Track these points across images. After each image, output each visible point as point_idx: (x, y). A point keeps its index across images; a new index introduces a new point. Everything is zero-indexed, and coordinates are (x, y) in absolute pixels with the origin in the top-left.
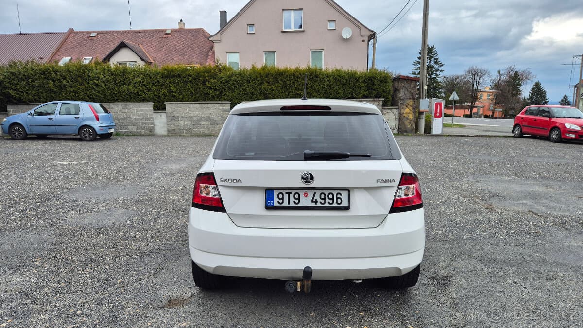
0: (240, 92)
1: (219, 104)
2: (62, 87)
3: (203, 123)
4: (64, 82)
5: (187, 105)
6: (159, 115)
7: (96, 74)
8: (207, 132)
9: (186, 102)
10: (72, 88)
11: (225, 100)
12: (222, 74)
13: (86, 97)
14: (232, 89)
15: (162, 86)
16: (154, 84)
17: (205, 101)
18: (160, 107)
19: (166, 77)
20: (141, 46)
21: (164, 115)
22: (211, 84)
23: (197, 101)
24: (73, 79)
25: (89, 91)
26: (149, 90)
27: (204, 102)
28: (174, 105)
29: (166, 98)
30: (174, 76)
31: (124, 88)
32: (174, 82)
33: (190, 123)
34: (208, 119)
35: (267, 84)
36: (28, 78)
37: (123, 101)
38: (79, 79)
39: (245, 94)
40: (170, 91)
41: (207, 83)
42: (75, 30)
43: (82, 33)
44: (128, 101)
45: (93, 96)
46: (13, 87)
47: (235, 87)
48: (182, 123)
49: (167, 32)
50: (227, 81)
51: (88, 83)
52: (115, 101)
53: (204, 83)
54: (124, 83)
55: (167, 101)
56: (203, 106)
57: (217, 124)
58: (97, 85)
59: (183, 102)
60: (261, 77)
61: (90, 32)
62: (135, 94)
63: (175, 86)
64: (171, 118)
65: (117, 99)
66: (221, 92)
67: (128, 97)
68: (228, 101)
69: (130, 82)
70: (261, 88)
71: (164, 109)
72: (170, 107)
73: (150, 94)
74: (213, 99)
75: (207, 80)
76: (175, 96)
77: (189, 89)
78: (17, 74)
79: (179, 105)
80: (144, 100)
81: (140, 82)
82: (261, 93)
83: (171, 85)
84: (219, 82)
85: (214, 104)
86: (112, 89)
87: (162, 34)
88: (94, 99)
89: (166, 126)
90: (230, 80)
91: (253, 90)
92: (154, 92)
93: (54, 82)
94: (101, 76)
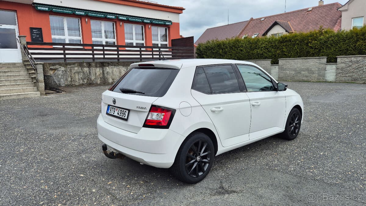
0: (336, 49)
1: (317, 59)
2: (225, 53)
3: (303, 73)
4: (226, 50)
5: (294, 60)
6: (274, 67)
7: (242, 44)
8: (305, 79)
9: (293, 58)
10: (230, 52)
11: (323, 56)
12: (322, 37)
13: (236, 57)
14: (329, 47)
15: (278, 48)
16: (273, 47)
17: (307, 57)
18: (275, 62)
19: (281, 42)
20: (289, 22)
21: (277, 67)
22: (313, 45)
23: (301, 57)
24: (231, 48)
25: (237, 54)
26: (269, 52)
27: (305, 58)
28: (284, 60)
29: (280, 56)
30: (287, 41)
31: (255, 51)
32: (286, 45)
33: (293, 72)
34: (307, 70)
35: (362, 41)
36: (212, 48)
37: (254, 59)
38: (233, 47)
39: (340, 51)
40: (283, 51)
41: (309, 44)
42: (254, 18)
43: (257, 19)
44: (257, 59)
45: (239, 57)
46: (206, 54)
47: (331, 45)
48: (288, 72)
49: (309, 10)
50: (325, 42)
51: (237, 49)
52: (250, 59)
53: (307, 44)
54: (256, 48)
55: (280, 58)
56: (305, 60)
57: (314, 73)
58: (241, 50)
59: (291, 58)
60: (357, 36)
61: (261, 18)
62: (261, 54)
63: (286, 48)
64: (281, 69)
65: (252, 58)
66: (320, 50)
67: (257, 57)
68: (325, 56)
69: (259, 47)
70: (355, 45)
71: (278, 63)
72: (281, 62)
73: (270, 54)
74: (313, 55)
75: (310, 42)
76: (285, 55)
77: (296, 49)
78: (208, 47)
79: (287, 60)
80: (265, 58)
81: (264, 47)
82: (355, 49)
83: (284, 47)
84: (319, 43)
85: (313, 59)
86: (249, 52)
87: (305, 12)
88: (239, 58)
89: (278, 74)
90: (329, 40)
91: (348, 47)
92: (273, 53)
93: (223, 50)
94: (244, 45)
